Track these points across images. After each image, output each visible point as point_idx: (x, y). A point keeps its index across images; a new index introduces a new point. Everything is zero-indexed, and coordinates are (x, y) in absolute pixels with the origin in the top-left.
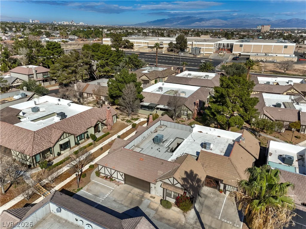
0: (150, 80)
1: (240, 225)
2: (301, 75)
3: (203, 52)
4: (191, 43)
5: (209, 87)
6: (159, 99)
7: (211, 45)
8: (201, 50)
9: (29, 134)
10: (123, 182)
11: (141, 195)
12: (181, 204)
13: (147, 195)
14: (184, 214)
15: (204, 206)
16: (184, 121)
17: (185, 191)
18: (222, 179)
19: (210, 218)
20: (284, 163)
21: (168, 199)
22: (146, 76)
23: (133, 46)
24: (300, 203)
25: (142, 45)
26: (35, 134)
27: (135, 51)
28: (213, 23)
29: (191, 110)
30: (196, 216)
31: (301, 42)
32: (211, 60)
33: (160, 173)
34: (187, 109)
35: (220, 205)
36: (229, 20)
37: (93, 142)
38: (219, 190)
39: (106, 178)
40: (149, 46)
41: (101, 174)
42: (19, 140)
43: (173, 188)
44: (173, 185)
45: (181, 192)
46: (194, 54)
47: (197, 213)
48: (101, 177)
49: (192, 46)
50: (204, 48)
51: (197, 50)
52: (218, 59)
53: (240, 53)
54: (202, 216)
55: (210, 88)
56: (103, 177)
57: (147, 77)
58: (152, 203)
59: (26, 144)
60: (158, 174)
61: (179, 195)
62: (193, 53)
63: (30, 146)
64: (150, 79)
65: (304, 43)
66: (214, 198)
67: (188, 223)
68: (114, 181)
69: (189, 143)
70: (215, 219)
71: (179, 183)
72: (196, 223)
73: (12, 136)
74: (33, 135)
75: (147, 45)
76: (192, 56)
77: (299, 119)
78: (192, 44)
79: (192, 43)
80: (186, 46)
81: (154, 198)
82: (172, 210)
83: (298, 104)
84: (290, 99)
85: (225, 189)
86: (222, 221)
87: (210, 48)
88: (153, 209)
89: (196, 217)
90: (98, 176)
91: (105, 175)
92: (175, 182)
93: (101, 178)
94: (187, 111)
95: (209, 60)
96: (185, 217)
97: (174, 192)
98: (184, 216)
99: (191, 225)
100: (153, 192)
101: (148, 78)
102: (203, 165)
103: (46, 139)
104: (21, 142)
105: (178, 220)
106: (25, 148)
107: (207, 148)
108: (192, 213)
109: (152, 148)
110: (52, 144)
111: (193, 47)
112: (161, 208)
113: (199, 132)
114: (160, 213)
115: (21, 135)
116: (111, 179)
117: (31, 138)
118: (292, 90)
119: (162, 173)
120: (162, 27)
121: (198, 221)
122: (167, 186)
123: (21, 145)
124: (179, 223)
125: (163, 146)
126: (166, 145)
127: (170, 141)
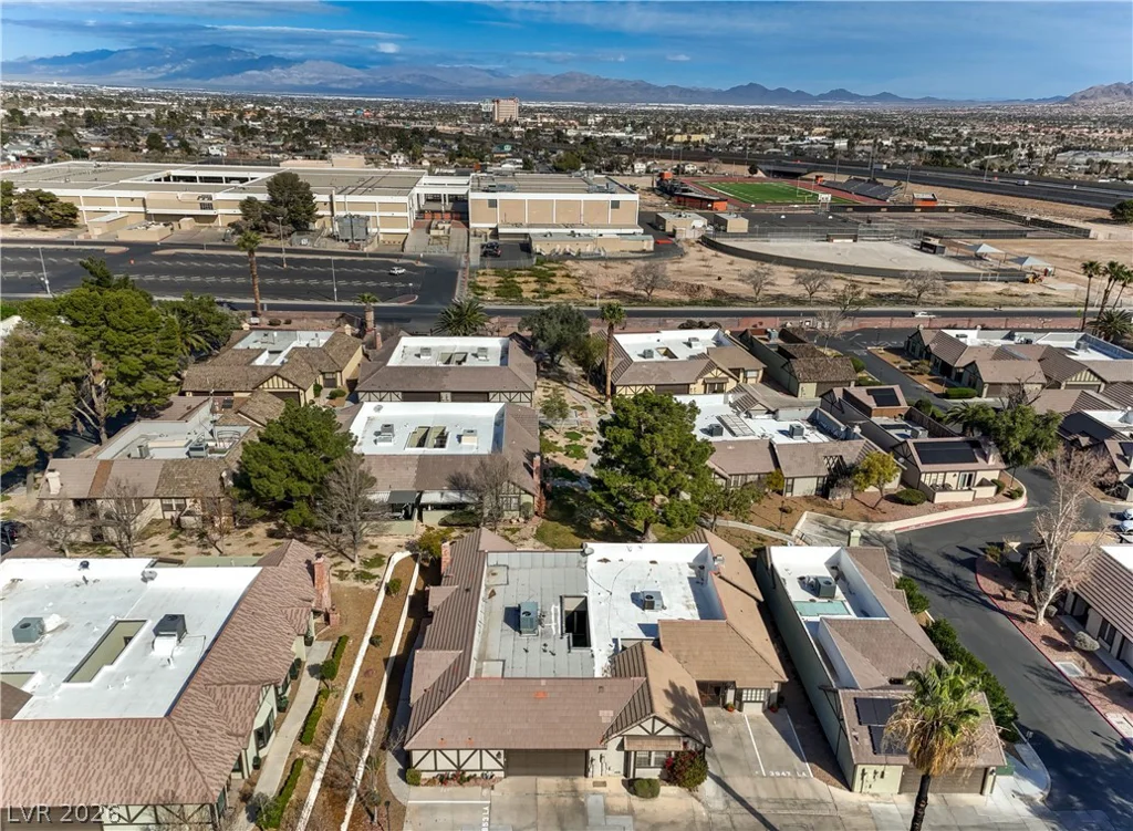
0: (301, 392)
1: (806, 771)
2: (686, 299)
3: (375, 230)
4: (326, 198)
5: (510, 392)
6: (412, 473)
7: (402, 206)
8: (370, 223)
9: (149, 731)
10: (502, 774)
11: (570, 789)
12: (687, 775)
13: (584, 784)
14: (692, 795)
15: (719, 757)
16: (519, 530)
17: (686, 740)
18: (731, 679)
19: (748, 780)
20: (817, 596)
21: (642, 773)
22: (283, 379)
23: (75, 216)
24: (885, 682)
25: (118, 209)
26: (178, 726)
27: (94, 238)
28: (316, 75)
29: (529, 493)
30: (720, 788)
31: (626, 169)
32: (420, 264)
33: (607, 716)
34: (517, 491)
35: (746, 742)
36: (373, 67)
37: (323, 684)
38: (726, 707)
39: (443, 780)
40: (150, 211)
41: (425, 775)
42: (123, 765)
43: (653, 742)
44: (653, 735)
45: (677, 746)
46: (347, 240)
47: (720, 781)
48: (423, 783)
49: (332, 210)
50: (378, 214)
51: (356, 223)
52: (437, 257)
53: (494, 226)
54: (729, 782)
55: (513, 395)
56: (431, 782)
57: (289, 382)
58: (609, 800)
59: (165, 770)
60: (604, 721)
61: (670, 755)
62: (344, 238)
63: (186, 770)
64: (299, 388)
65: (633, 171)
66: (725, 730)
67: (714, 812)
68: (472, 781)
69: (603, 604)
70: (759, 779)
71: (668, 725)
72: (727, 802)
73: (75, 759)
74: (171, 732)
75: (142, 209)
76: (341, 246)
77: (777, 464)
78: (331, 203)
79: (328, 200)
80: (310, 213)
81: (604, 784)
82: (663, 795)
83: (751, 417)
84: (725, 403)
85: (740, 700)
86: (773, 777)
87: (396, 214)
88: (621, 813)
89: (721, 791)
90: (418, 785)
91: (436, 773)
92: (659, 725)
93: (426, 785)
94: (519, 498)
95: (414, 262)
96: (700, 801)
97: (657, 751)
98: (696, 798)
99: (722, 812)
100: (596, 771)
101: (291, 386)
102: (677, 657)
103: (215, 728)
104: (137, 770)
105: (690, 814)
106: (167, 783)
107: (656, 607)
108: (708, 787)
109: (526, 651)
110: (240, 739)
111: (337, 213)
112: (638, 803)
113: (601, 561)
114: (644, 816)
115: (118, 746)
116: (460, 777)
117: (173, 745)
118: (714, 372)
119: (611, 713)
120: (101, 86)
121: (730, 797)
122: (639, 742)
123: (144, 778)
124: (697, 819)
125: (549, 636)
126: (553, 628)
127: (556, 614)
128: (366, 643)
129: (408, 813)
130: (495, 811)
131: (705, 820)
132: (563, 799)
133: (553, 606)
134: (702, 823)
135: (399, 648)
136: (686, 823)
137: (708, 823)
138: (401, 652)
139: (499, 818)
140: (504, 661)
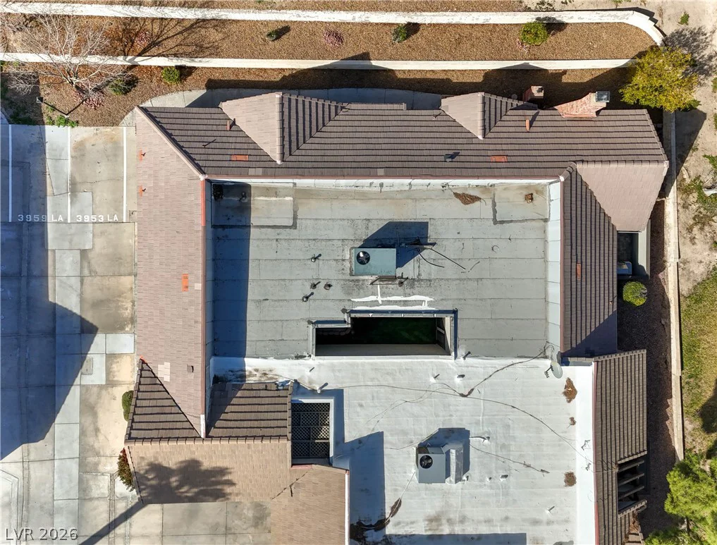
88: (109, 372)
109: (314, 259)
124: (103, 459)
125: (349, 292)
126: (372, 298)
127: (405, 303)
128: (401, 19)
129: (109, 129)
130: (111, 228)
131: (101, 468)
132: (129, 305)
133: (427, 299)
134: (97, 464)
135: (404, 71)
136: (96, 445)
137: (97, 471)
138: (400, 76)
139: (102, 233)
140: (294, 226)
